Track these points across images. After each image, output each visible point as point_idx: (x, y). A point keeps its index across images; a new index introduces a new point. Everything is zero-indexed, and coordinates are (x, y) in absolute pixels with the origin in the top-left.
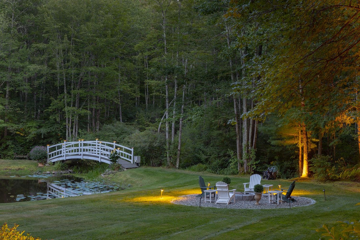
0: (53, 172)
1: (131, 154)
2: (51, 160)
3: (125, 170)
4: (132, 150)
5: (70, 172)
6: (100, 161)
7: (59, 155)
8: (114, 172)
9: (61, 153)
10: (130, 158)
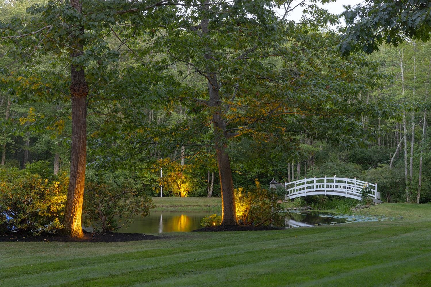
0: (294, 209)
1: (375, 190)
2: (289, 197)
3: (376, 204)
4: (376, 186)
5: (309, 208)
6: (346, 197)
7: (293, 194)
8: (367, 206)
9: (294, 192)
10: (374, 194)
